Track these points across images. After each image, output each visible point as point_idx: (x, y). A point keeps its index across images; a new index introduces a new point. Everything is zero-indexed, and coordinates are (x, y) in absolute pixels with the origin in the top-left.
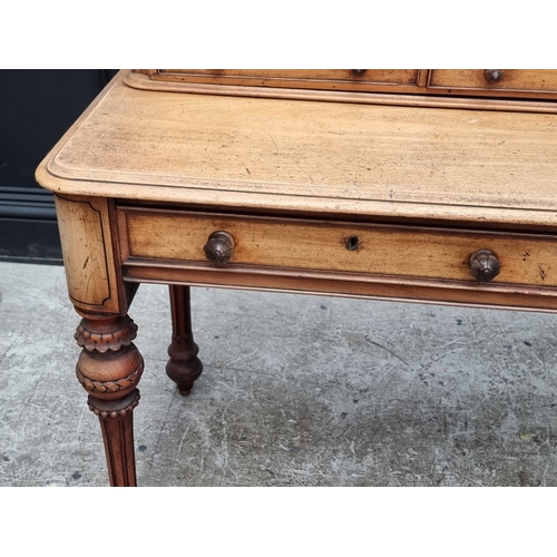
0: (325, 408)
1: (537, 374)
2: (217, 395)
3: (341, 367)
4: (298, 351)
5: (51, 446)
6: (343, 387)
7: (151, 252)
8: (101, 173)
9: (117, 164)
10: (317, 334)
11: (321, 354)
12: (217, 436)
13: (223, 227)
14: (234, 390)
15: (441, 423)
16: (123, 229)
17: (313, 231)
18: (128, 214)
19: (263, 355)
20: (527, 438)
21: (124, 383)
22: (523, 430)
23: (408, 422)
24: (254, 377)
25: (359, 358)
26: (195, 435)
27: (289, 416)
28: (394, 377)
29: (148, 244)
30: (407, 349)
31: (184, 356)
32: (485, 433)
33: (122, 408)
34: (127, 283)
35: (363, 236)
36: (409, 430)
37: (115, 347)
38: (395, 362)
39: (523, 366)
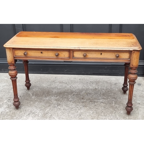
0: (52, 91)
1: (90, 86)
2: (34, 90)
3: (57, 86)
4: (49, 84)
5: (5, 96)
6: (56, 88)
7: (18, 55)
8: (11, 45)
9: (13, 44)
10: (54, 82)
11: (53, 84)
12: (33, 95)
13: (26, 51)
14: (37, 89)
15: (71, 92)
16: (14, 52)
17: (37, 51)
18: (15, 50)
19: (43, 85)
20: (85, 94)
21: (15, 74)
22: (85, 93)
23: (66, 92)
24: (41, 87)
25: (60, 84)
26: (29, 95)
27: (46, 92)
28: (65, 87)
29: (17, 54)
30: (69, 83)
31: (28, 82)
32: (78, 93)
33: (15, 79)
34: (15, 60)
35: (43, 52)
36: (66, 93)
37: (13, 69)
38: (66, 85)
39: (89, 85)
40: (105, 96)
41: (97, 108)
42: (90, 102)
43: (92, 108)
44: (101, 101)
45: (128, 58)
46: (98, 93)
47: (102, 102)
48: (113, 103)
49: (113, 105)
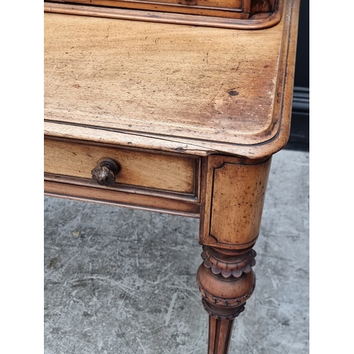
20: (77, 235)
22: (79, 228)
40: (153, 257)
41: (85, 335)
42: (74, 287)
43: (68, 328)
44: (124, 285)
45: (184, 187)
46: (130, 235)
47: (124, 296)
48: (172, 303)
49: (167, 317)
